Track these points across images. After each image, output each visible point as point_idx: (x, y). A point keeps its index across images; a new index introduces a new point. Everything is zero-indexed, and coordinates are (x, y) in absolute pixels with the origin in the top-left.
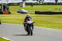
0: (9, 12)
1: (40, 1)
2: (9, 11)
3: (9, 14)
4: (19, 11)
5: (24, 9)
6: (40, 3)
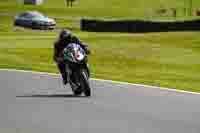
4: (23, 18)
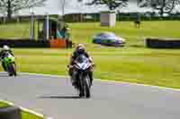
0: (67, 41)
1: (161, 9)
2: (66, 37)
3: (67, 47)
5: (114, 32)
6: (162, 13)
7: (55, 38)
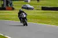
7: (8, 6)
